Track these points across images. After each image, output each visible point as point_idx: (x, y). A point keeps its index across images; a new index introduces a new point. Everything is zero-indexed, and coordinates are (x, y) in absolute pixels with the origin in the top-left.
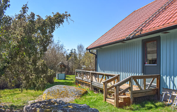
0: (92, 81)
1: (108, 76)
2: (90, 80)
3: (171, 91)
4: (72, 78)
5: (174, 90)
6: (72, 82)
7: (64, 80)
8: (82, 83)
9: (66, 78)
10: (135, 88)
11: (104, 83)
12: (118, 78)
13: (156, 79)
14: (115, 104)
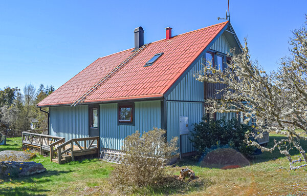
0: (42, 145)
1: (56, 139)
2: (40, 143)
3: (106, 149)
4: (16, 143)
5: (107, 149)
6: (18, 147)
7: (3, 145)
8: (31, 148)
9: (7, 143)
10: (76, 148)
11: (51, 146)
12: (63, 140)
13: (96, 141)
14: (58, 162)
